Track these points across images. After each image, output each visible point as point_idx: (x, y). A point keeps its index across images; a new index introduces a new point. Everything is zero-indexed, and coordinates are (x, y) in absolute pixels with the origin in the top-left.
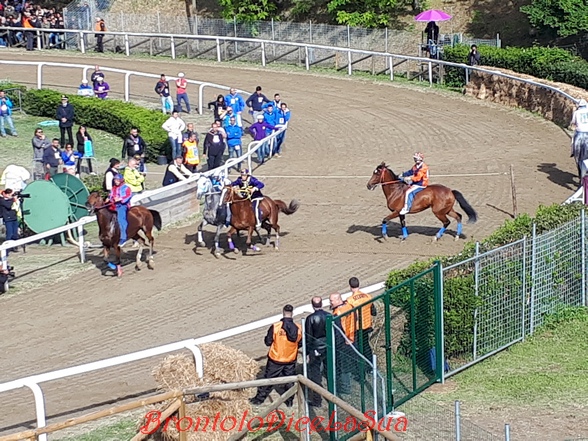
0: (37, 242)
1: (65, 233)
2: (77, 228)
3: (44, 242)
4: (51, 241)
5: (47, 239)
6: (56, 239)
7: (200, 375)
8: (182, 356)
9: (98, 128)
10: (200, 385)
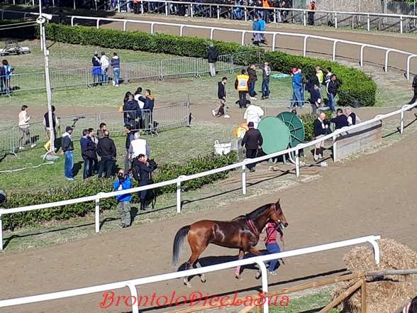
0: (267, 160)
1: (287, 155)
2: (294, 152)
4: (276, 160)
5: (273, 159)
6: (280, 159)
7: (378, 262)
8: (365, 248)
10: (377, 269)
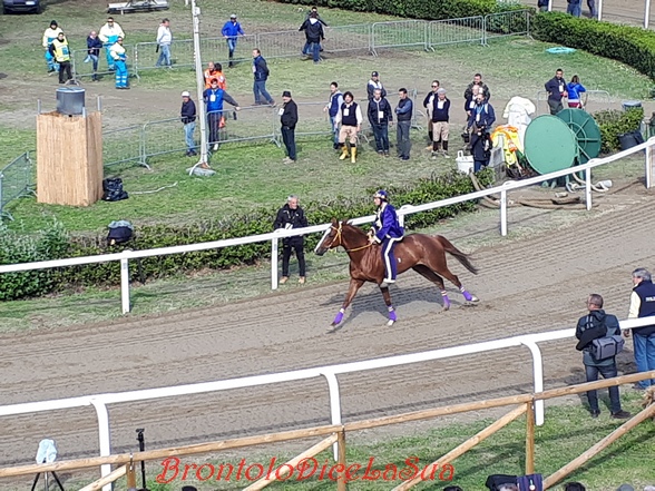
0: (540, 183)
1: (571, 175)
2: (584, 172)
3: (547, 184)
4: (554, 184)
5: (550, 182)
6: (560, 182)
9: (613, 57)
